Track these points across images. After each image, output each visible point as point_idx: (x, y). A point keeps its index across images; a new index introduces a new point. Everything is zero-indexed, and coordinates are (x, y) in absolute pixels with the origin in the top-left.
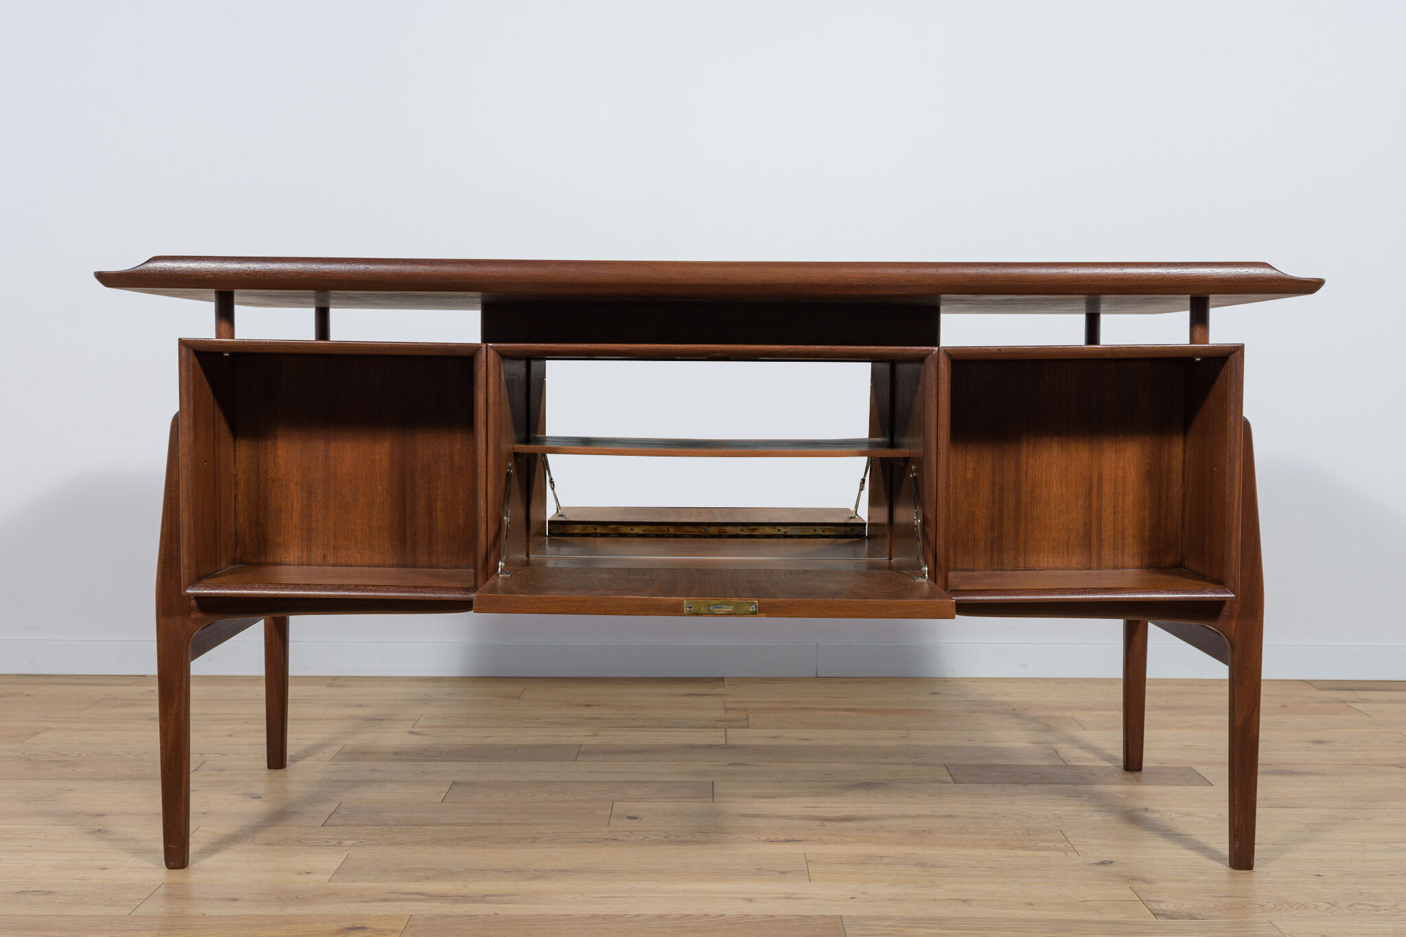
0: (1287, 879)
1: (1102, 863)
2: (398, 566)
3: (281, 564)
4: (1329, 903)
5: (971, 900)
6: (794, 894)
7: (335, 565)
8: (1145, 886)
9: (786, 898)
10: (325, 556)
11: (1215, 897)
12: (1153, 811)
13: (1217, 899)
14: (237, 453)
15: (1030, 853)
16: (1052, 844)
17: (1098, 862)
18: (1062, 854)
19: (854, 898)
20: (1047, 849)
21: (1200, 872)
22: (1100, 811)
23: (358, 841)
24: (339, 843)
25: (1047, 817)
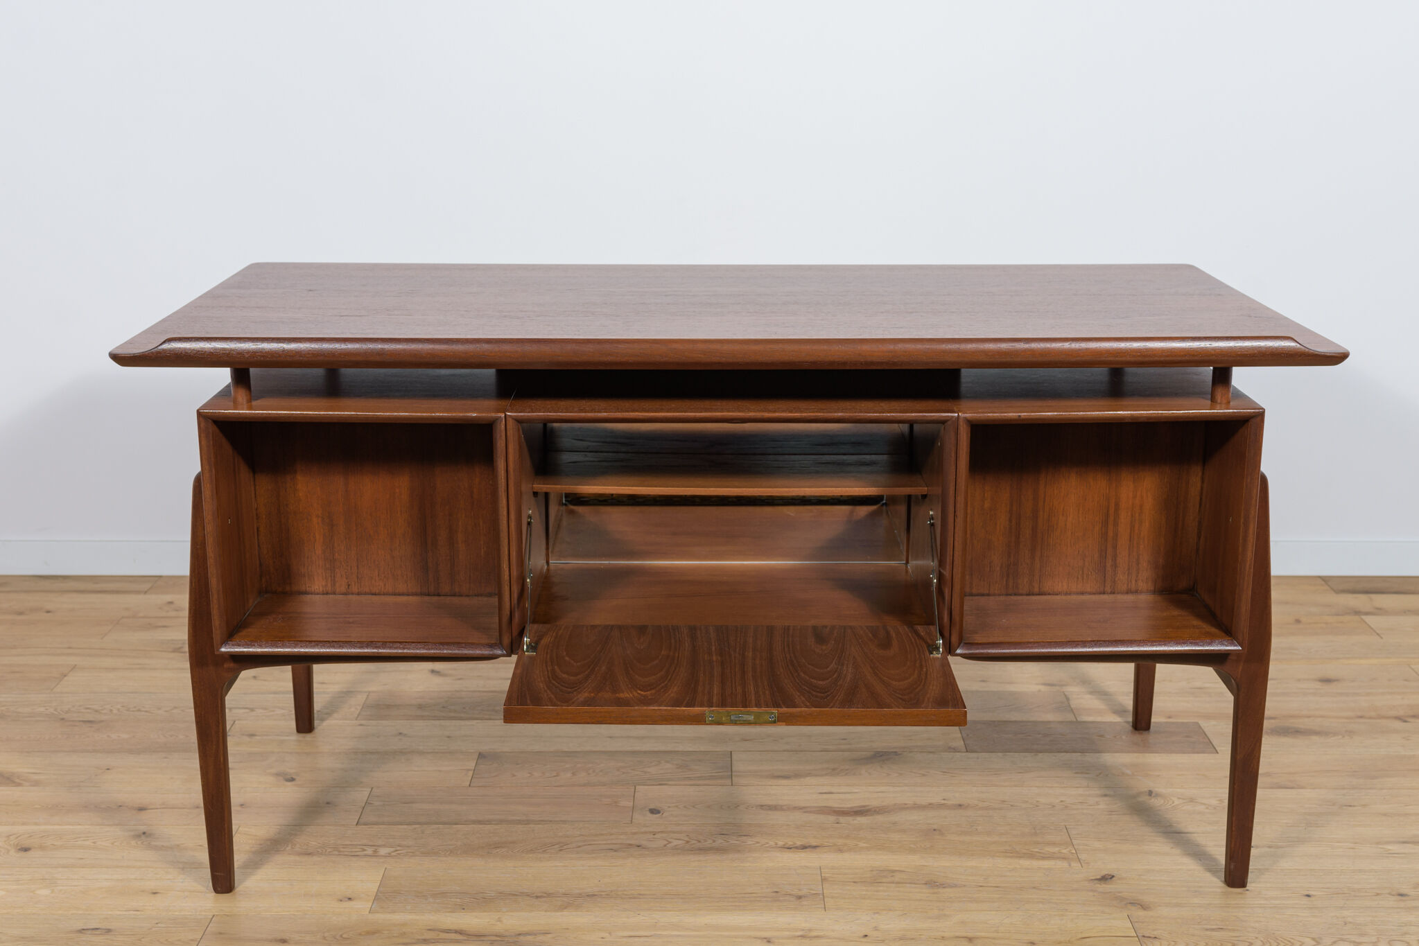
0: (1277, 902)
1: (1106, 878)
2: (422, 594)
3: (306, 593)
4: (1313, 939)
5: (977, 938)
6: (810, 930)
7: (358, 594)
8: (1141, 913)
9: (803, 937)
10: (349, 585)
11: (1207, 930)
12: (1158, 795)
13: (1208, 933)
14: (257, 487)
15: (1035, 863)
16: (1056, 849)
17: (1098, 877)
18: (1065, 864)
19: (866, 936)
20: (1051, 857)
21: (1196, 891)
22: (1106, 795)
23: (392, 849)
24: (375, 851)
25: (1054, 806)
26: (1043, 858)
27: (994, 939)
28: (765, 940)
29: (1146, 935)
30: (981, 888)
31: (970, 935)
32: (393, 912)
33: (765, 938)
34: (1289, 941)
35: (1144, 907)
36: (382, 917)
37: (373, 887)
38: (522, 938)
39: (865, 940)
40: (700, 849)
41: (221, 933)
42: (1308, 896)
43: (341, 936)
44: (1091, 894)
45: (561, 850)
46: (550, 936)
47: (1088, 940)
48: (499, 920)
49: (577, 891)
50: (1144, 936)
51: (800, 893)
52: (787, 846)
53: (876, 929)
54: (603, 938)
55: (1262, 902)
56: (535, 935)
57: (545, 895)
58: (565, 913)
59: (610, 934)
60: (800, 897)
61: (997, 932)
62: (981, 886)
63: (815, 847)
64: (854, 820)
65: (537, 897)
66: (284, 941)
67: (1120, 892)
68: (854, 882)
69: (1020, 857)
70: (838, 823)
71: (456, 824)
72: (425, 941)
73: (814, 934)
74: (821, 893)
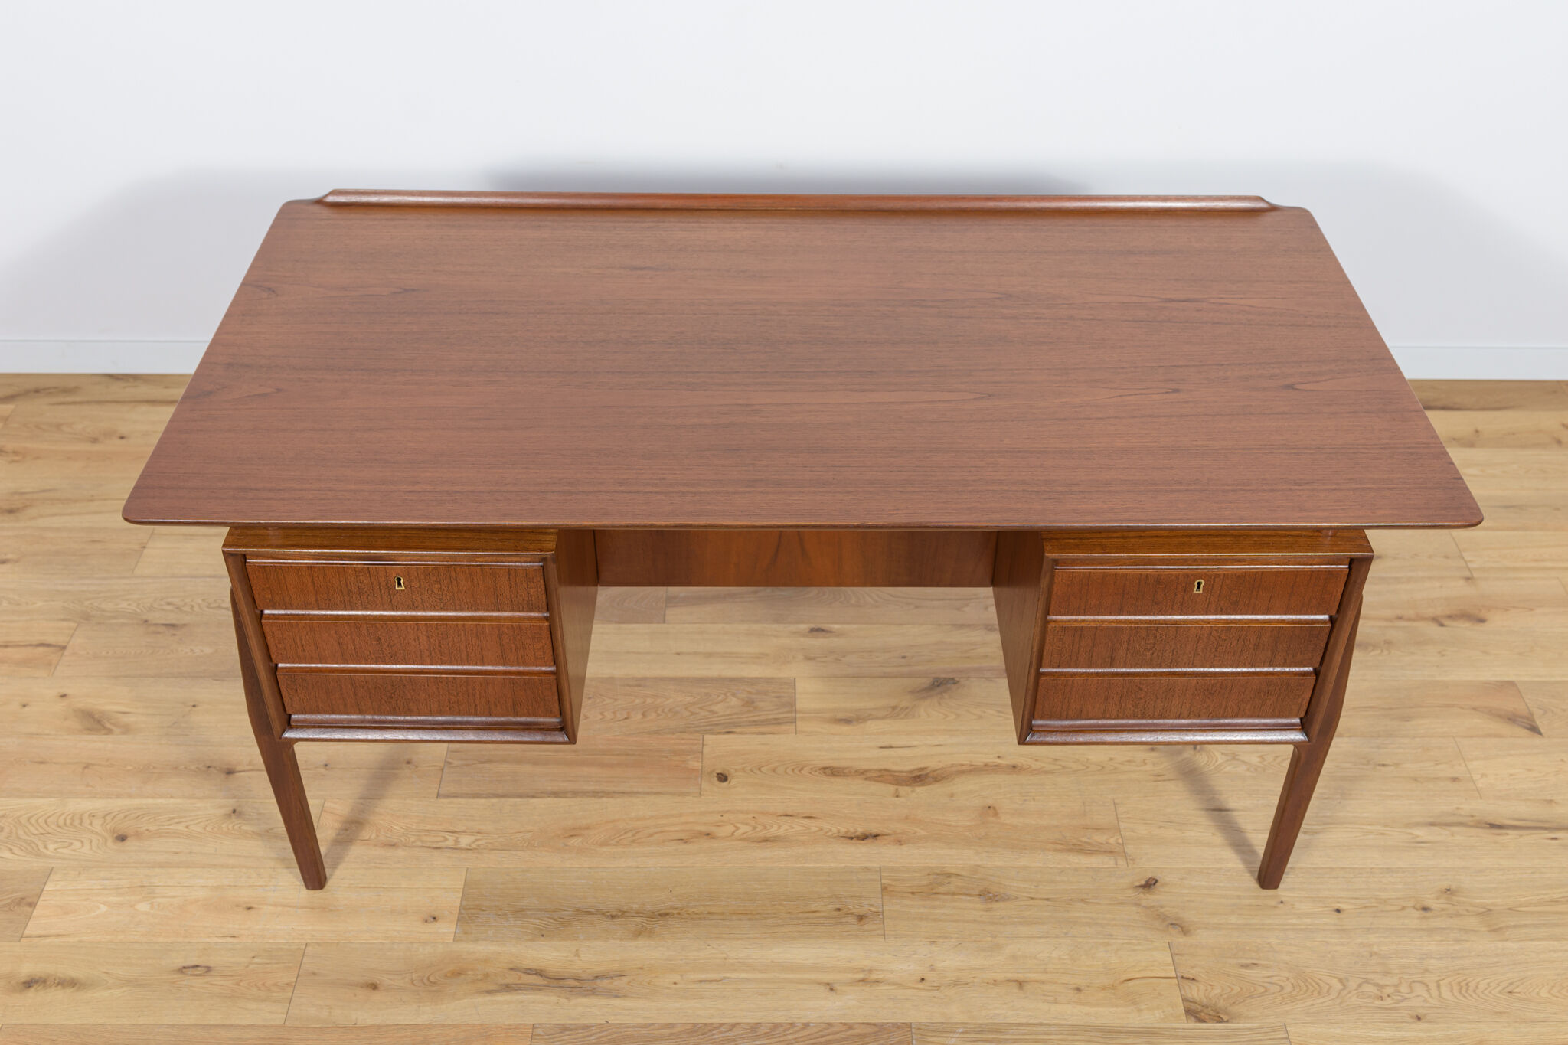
0: (1309, 920)
1: (1150, 883)
4: (1341, 981)
5: (1027, 981)
6: (871, 969)
8: (1182, 940)
9: (864, 979)
11: (1242, 965)
13: (1243, 971)
15: (1083, 860)
16: (1103, 837)
17: (1143, 881)
18: (1111, 861)
19: (923, 978)
20: (1098, 849)
21: (1234, 904)
23: (473, 838)
24: (456, 841)
25: (1103, 767)
26: (1092, 852)
27: (1043, 982)
28: (828, 987)
29: (1185, 975)
30: (1031, 902)
31: (1020, 977)
32: (476, 940)
33: (828, 984)
34: (1317, 983)
35: (1185, 931)
36: (467, 948)
37: (455, 900)
38: (598, 982)
39: (921, 986)
40: (766, 840)
41: (314, 974)
42: (1338, 911)
43: (428, 979)
44: (1135, 909)
45: (633, 841)
46: (625, 980)
47: (1130, 983)
48: (577, 955)
49: (650, 908)
50: (1183, 977)
51: (862, 911)
52: (849, 835)
53: (932, 968)
54: (675, 983)
55: (1294, 921)
56: (611, 977)
57: (619, 914)
58: (641, 942)
59: (682, 976)
60: (861, 918)
61: (1045, 972)
62: (1032, 898)
63: (876, 836)
64: (913, 791)
65: (613, 917)
66: (374, 987)
67: (1161, 907)
68: (913, 893)
69: (1070, 850)
70: (897, 796)
71: (533, 797)
72: (508, 988)
73: (874, 976)
74: (880, 910)
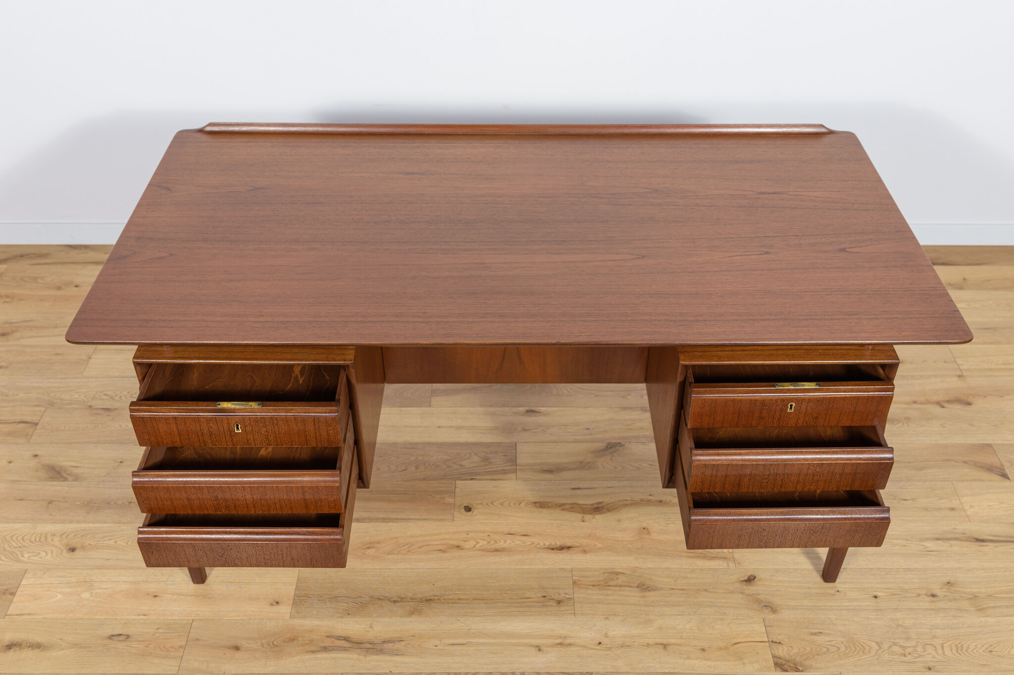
26: (713, 559)
27: (680, 645)
28: (537, 648)
29: (774, 640)
30: (672, 591)
31: (665, 641)
32: (305, 617)
33: (537, 646)
34: (862, 646)
35: (774, 611)
36: (298, 622)
37: (291, 590)
38: (385, 645)
39: (598, 647)
40: (496, 550)
41: (198, 640)
42: (876, 597)
43: (273, 643)
44: (740, 596)
45: (409, 551)
46: (403, 643)
47: (739, 645)
48: (371, 627)
49: (420, 596)
50: (772, 642)
51: (560, 597)
52: (551, 547)
53: (606, 636)
54: (436, 646)
55: (846, 604)
56: (394, 642)
57: (399, 600)
58: (414, 618)
59: (440, 641)
60: (559, 602)
61: (681, 638)
62: (672, 589)
63: (569, 547)
64: (593, 518)
65: (395, 602)
66: (237, 648)
67: (758, 595)
68: (593, 586)
70: (583, 521)
72: (325, 649)
73: (568, 641)
74: (572, 597)
